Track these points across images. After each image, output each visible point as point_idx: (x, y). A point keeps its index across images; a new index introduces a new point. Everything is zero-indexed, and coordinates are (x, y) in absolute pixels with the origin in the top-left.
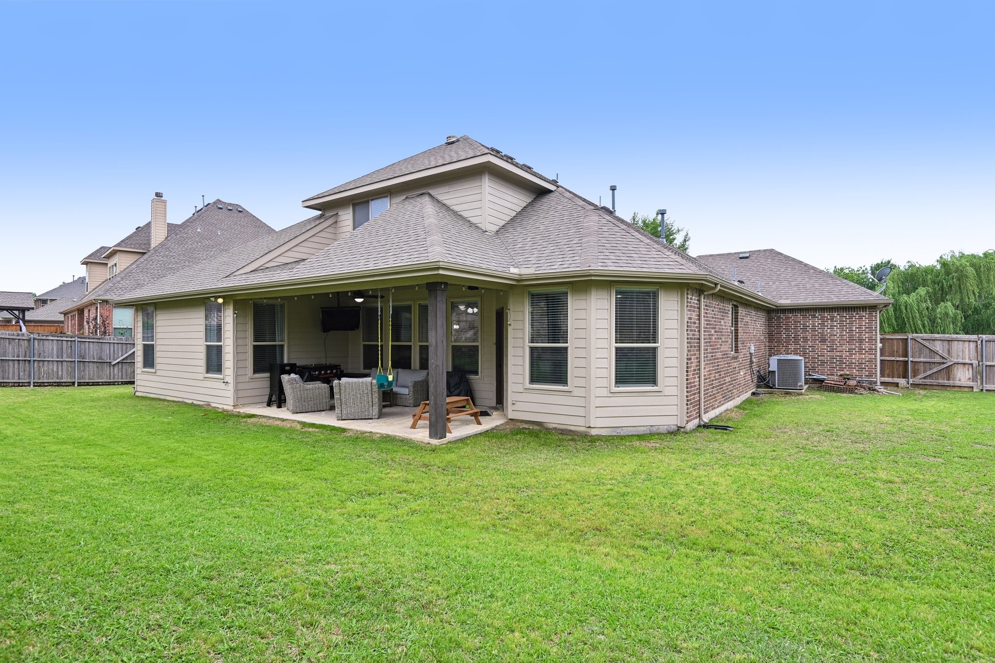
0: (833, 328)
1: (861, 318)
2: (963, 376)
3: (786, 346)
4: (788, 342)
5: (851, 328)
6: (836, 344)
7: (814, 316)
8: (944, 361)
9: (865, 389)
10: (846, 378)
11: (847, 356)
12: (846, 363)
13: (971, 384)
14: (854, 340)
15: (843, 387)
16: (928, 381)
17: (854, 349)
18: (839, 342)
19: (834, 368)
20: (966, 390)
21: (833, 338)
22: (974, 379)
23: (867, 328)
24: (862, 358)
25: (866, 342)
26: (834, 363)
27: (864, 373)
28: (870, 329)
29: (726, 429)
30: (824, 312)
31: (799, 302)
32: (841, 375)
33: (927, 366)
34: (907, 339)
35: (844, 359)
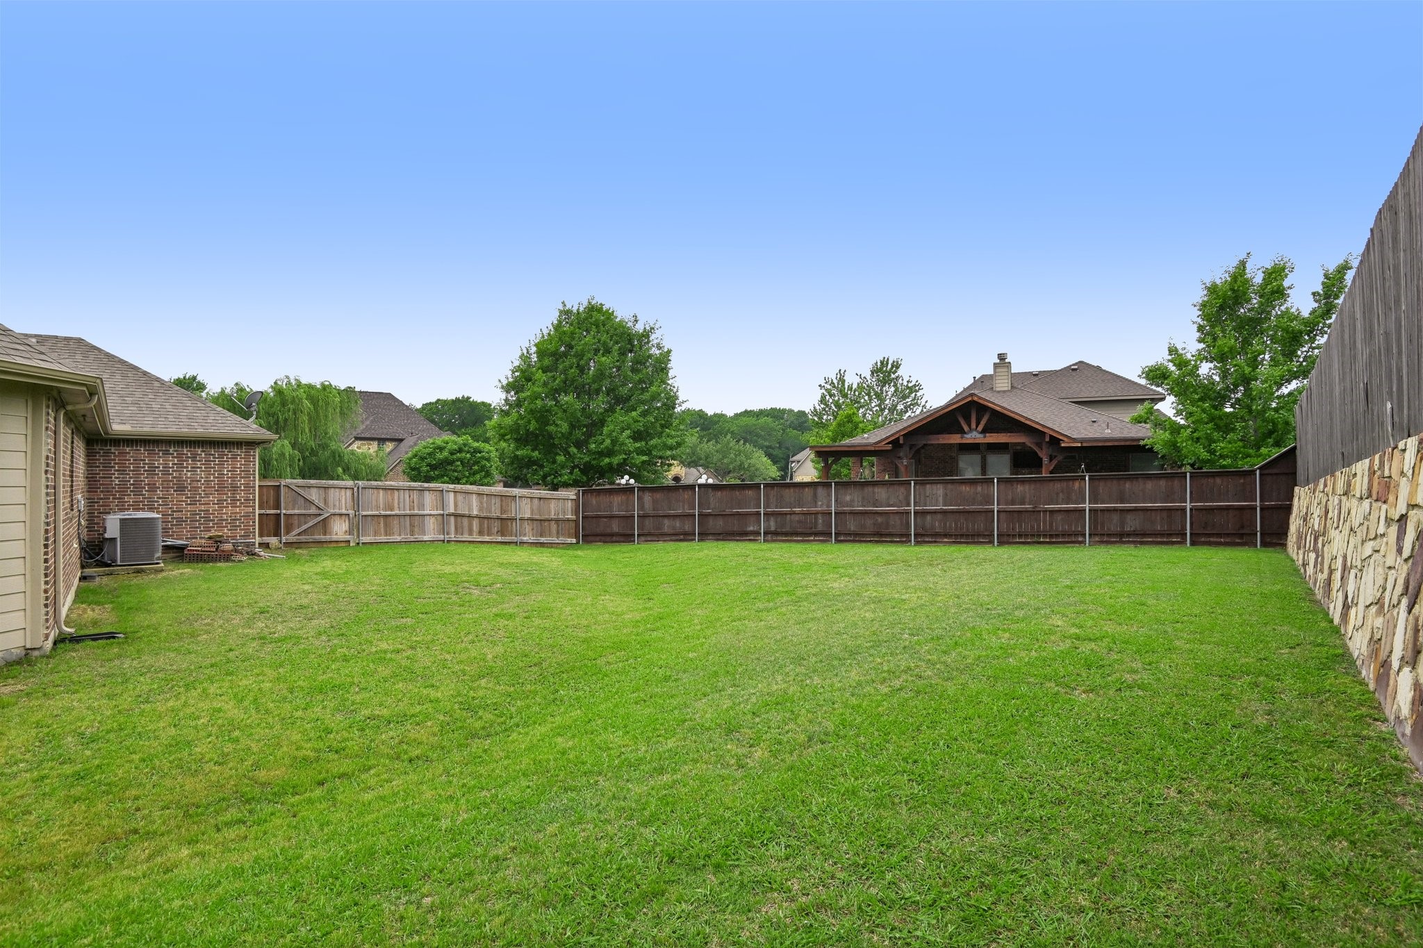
0: (196, 471)
1: (234, 458)
2: (339, 529)
3: (120, 498)
4: (123, 492)
5: (220, 471)
6: (200, 494)
7: (166, 453)
8: (321, 512)
9: (242, 554)
10: (217, 541)
11: (216, 510)
12: (214, 520)
13: (348, 537)
14: (225, 487)
15: (214, 554)
16: (303, 538)
17: (225, 500)
18: (204, 491)
19: (197, 528)
20: (343, 545)
21: (195, 484)
22: (350, 532)
23: (243, 471)
24: (236, 513)
25: (241, 490)
26: (197, 521)
27: (238, 533)
28: (247, 474)
29: (114, 637)
30: (183, 447)
31: (145, 429)
32: (210, 538)
33: (302, 518)
34: (279, 486)
35: (212, 514)
